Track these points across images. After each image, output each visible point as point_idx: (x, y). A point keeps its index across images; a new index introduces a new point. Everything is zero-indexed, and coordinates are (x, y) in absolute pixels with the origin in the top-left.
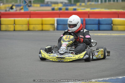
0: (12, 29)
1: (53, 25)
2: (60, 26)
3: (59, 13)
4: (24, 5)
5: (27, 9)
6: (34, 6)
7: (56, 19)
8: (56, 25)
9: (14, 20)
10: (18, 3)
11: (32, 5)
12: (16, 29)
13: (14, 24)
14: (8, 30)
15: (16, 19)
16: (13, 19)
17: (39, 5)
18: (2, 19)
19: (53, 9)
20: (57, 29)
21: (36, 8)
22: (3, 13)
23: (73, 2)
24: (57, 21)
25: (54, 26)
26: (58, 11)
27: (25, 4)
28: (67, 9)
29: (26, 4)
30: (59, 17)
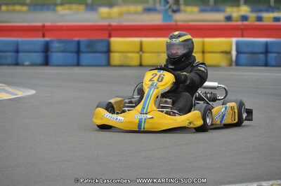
0: (136, 62)
1: (228, 53)
2: (243, 56)
3: (242, 27)
4: (163, 8)
5: (170, 17)
6: (185, 11)
7: (234, 40)
8: (234, 53)
9: (141, 43)
10: (150, 4)
11: (182, 7)
12: (144, 63)
13: (141, 50)
14: (126, 64)
15: (145, 40)
16: (137, 39)
17: (196, 9)
18: (113, 40)
19: (229, 18)
20: (238, 63)
21: (190, 14)
22: (114, 26)
23: (272, 3)
24: (238, 44)
25: (228, 56)
26: (240, 23)
27: (165, 6)
28: (259, 19)
29: (168, 6)
30: (242, 36)
